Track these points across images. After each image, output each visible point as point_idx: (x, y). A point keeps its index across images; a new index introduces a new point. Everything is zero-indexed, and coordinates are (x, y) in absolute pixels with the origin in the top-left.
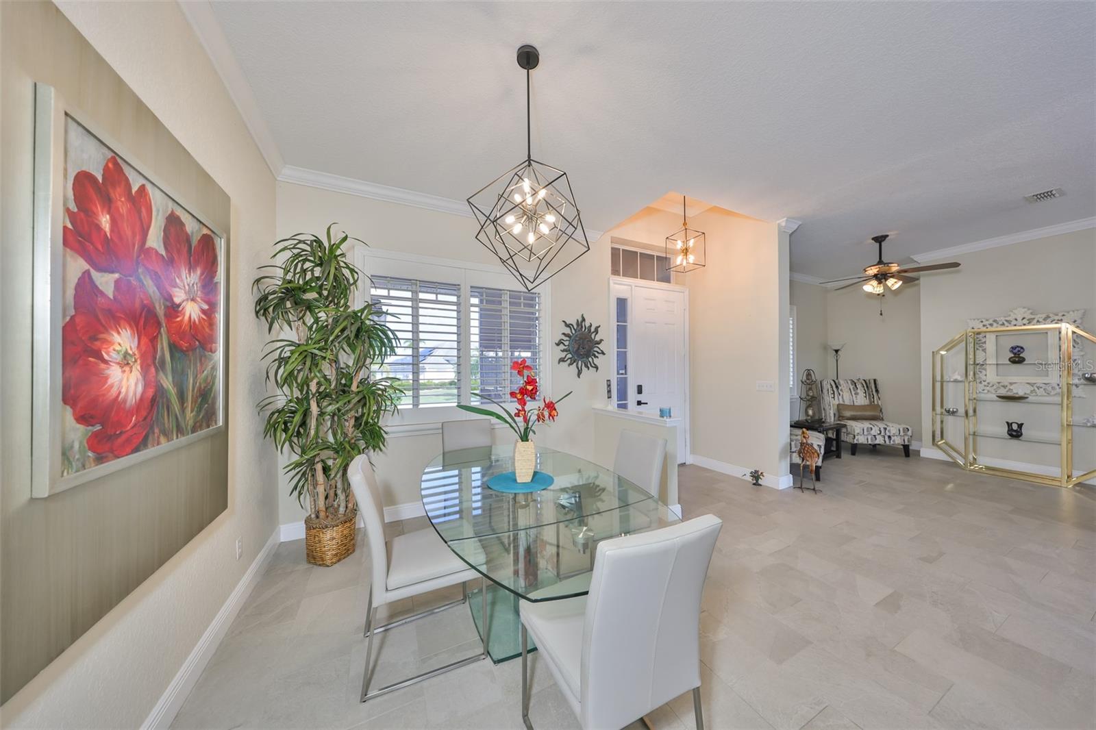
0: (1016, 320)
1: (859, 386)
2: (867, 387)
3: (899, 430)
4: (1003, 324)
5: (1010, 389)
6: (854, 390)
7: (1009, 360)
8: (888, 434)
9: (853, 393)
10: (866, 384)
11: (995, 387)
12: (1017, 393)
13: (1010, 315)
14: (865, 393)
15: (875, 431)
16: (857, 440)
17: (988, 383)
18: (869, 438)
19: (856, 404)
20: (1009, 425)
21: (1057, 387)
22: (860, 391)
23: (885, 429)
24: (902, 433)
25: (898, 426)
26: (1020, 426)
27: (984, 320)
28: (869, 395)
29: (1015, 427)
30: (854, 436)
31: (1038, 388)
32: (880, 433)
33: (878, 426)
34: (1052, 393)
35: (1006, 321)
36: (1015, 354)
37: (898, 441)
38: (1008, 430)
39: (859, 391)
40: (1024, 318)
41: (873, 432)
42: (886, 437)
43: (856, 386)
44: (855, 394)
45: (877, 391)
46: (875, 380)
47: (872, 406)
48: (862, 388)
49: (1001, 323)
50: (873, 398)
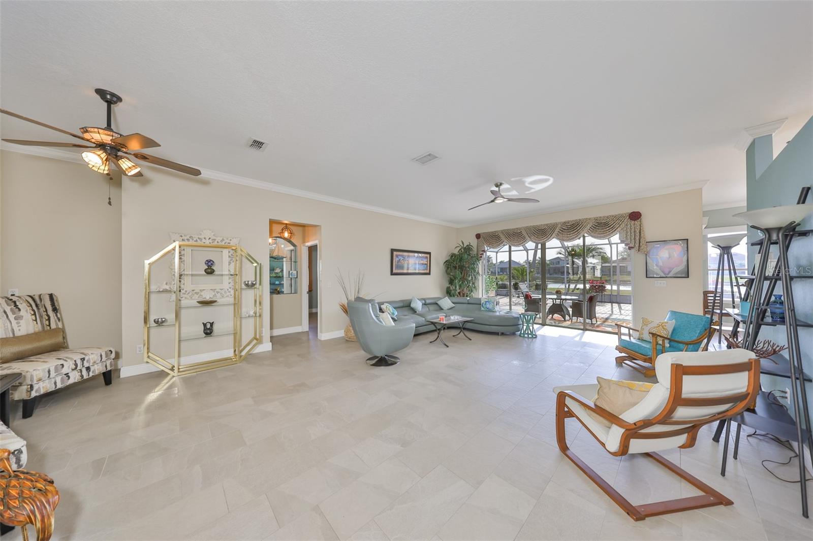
0: (205, 238)
1: (22, 306)
2: (37, 306)
3: (101, 356)
4: (196, 241)
5: (201, 295)
6: (14, 313)
7: (205, 272)
8: (86, 365)
9: (11, 317)
10: (35, 302)
11: (190, 294)
12: (205, 298)
13: (201, 234)
14: (35, 314)
15: (68, 367)
16: (36, 391)
17: (186, 291)
18: (58, 380)
19: (18, 334)
20: (205, 325)
21: (227, 291)
22: (26, 313)
23: (83, 360)
24: (104, 358)
25: (99, 352)
26: (212, 324)
27: (183, 235)
28: (41, 317)
29: (208, 326)
30: (32, 386)
31: (218, 292)
32: (76, 368)
33: (71, 359)
34: (225, 296)
35: (198, 238)
36: (208, 266)
37: (98, 369)
38: (204, 330)
39: (22, 313)
40: (209, 239)
41: (65, 371)
42: (84, 371)
43: (16, 306)
44: (16, 319)
45: (55, 310)
46: (51, 296)
47: (47, 331)
48: (29, 309)
49: (195, 239)
50: (49, 319)
